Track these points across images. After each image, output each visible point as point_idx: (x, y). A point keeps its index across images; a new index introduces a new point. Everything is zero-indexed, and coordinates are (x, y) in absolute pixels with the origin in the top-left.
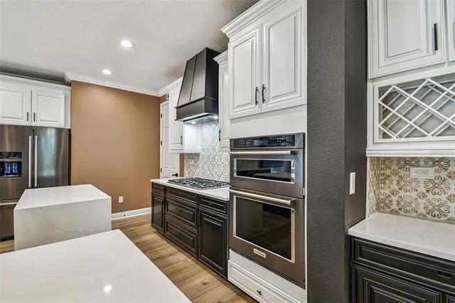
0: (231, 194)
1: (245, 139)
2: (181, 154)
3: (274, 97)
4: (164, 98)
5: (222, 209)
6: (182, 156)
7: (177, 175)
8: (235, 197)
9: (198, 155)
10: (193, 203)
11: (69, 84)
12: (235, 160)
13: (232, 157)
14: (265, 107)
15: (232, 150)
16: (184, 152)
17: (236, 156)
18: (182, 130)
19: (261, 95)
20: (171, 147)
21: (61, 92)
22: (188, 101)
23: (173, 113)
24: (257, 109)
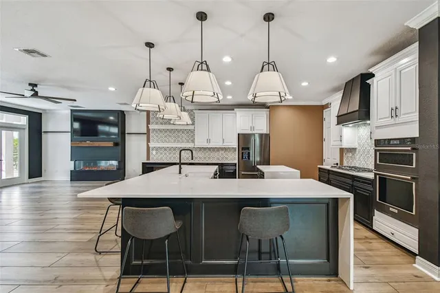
0: (376, 174)
1: (385, 140)
2: (340, 149)
3: (404, 114)
4: (327, 106)
5: (369, 184)
6: (342, 150)
7: (337, 164)
8: (378, 176)
9: (356, 149)
10: (349, 181)
11: (268, 108)
12: (378, 153)
13: (376, 151)
14: (398, 120)
15: (376, 146)
16: (343, 147)
17: (379, 150)
18: (341, 131)
19: (395, 112)
20: (332, 143)
21: (265, 113)
22: (346, 112)
23: (334, 120)
24: (392, 121)
